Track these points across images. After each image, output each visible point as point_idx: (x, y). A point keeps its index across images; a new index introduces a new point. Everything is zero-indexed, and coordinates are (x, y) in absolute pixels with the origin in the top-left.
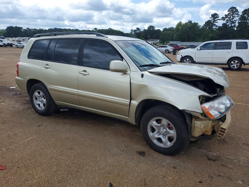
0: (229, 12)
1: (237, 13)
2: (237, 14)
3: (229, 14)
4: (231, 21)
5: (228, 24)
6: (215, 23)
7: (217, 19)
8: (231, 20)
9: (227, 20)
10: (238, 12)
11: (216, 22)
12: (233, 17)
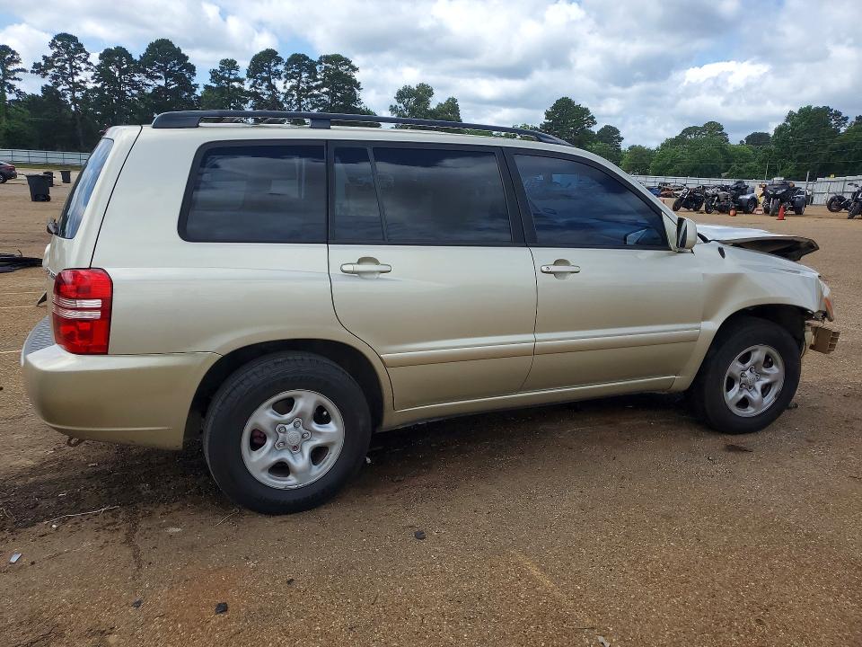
0: (56, 50)
1: (83, 55)
2: (85, 61)
3: (55, 55)
4: (71, 83)
5: (59, 89)
6: (11, 82)
7: (16, 66)
8: (70, 79)
9: (55, 77)
10: (88, 55)
11: (15, 79)
12: (72, 67)
